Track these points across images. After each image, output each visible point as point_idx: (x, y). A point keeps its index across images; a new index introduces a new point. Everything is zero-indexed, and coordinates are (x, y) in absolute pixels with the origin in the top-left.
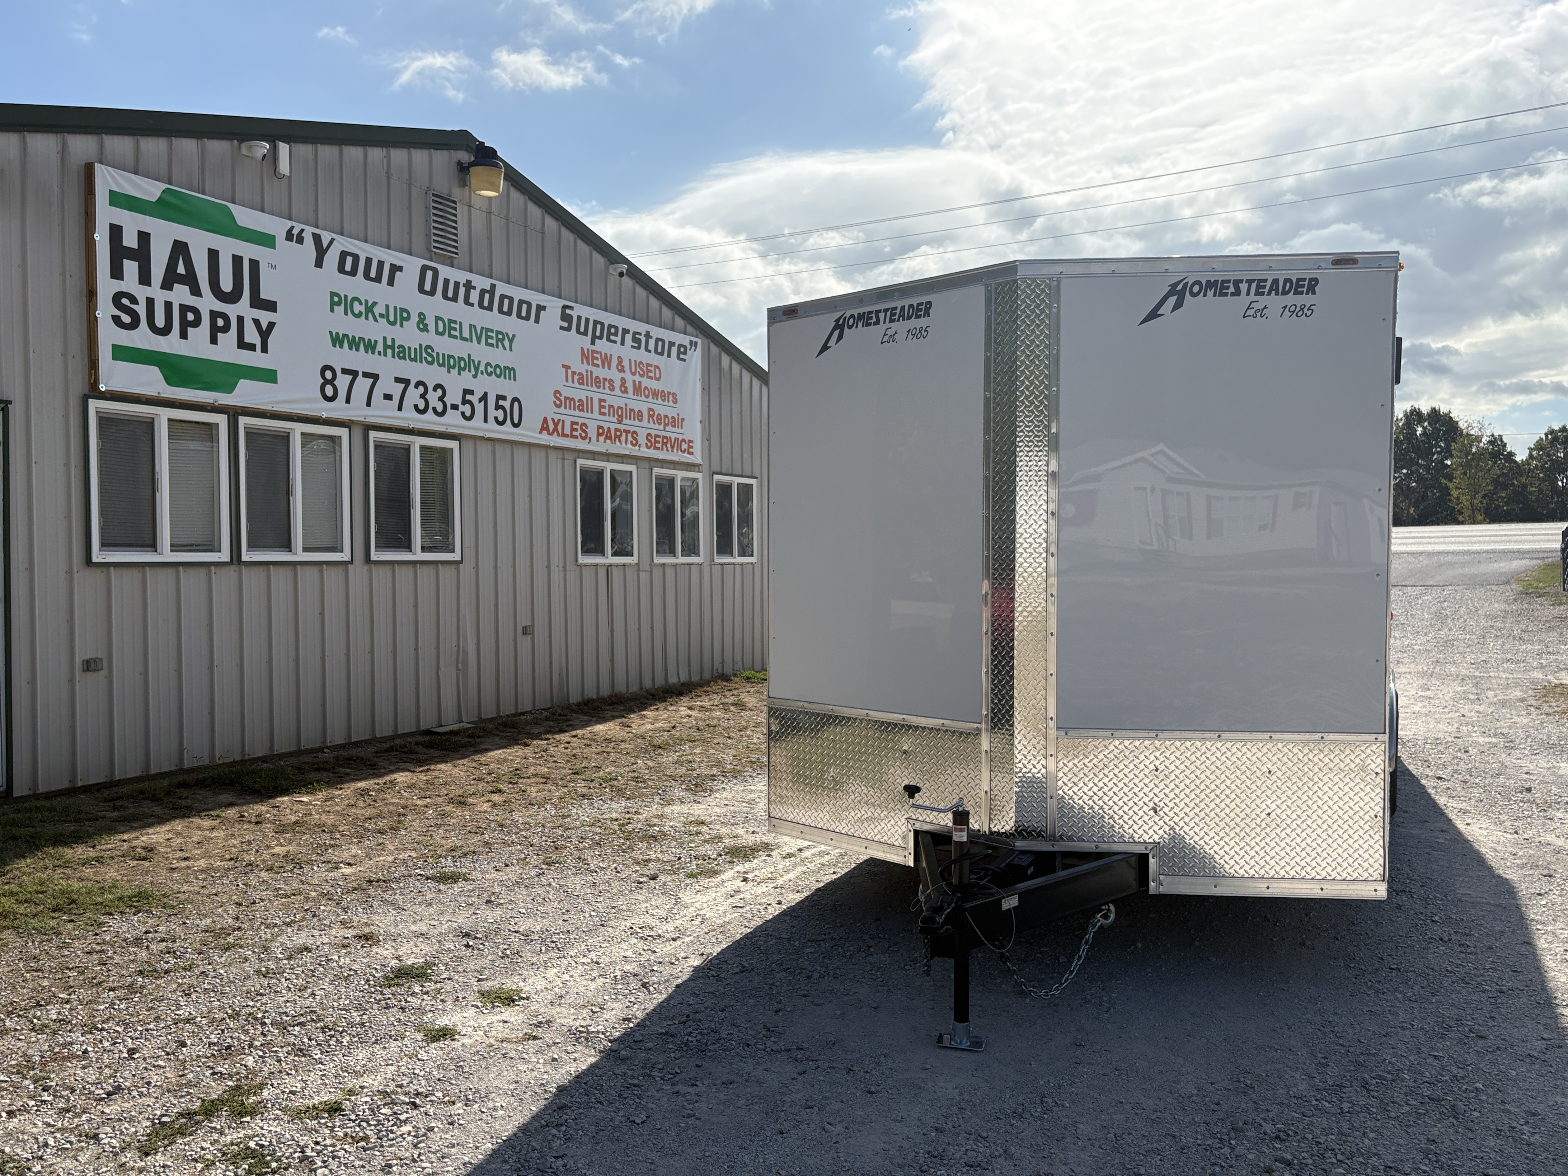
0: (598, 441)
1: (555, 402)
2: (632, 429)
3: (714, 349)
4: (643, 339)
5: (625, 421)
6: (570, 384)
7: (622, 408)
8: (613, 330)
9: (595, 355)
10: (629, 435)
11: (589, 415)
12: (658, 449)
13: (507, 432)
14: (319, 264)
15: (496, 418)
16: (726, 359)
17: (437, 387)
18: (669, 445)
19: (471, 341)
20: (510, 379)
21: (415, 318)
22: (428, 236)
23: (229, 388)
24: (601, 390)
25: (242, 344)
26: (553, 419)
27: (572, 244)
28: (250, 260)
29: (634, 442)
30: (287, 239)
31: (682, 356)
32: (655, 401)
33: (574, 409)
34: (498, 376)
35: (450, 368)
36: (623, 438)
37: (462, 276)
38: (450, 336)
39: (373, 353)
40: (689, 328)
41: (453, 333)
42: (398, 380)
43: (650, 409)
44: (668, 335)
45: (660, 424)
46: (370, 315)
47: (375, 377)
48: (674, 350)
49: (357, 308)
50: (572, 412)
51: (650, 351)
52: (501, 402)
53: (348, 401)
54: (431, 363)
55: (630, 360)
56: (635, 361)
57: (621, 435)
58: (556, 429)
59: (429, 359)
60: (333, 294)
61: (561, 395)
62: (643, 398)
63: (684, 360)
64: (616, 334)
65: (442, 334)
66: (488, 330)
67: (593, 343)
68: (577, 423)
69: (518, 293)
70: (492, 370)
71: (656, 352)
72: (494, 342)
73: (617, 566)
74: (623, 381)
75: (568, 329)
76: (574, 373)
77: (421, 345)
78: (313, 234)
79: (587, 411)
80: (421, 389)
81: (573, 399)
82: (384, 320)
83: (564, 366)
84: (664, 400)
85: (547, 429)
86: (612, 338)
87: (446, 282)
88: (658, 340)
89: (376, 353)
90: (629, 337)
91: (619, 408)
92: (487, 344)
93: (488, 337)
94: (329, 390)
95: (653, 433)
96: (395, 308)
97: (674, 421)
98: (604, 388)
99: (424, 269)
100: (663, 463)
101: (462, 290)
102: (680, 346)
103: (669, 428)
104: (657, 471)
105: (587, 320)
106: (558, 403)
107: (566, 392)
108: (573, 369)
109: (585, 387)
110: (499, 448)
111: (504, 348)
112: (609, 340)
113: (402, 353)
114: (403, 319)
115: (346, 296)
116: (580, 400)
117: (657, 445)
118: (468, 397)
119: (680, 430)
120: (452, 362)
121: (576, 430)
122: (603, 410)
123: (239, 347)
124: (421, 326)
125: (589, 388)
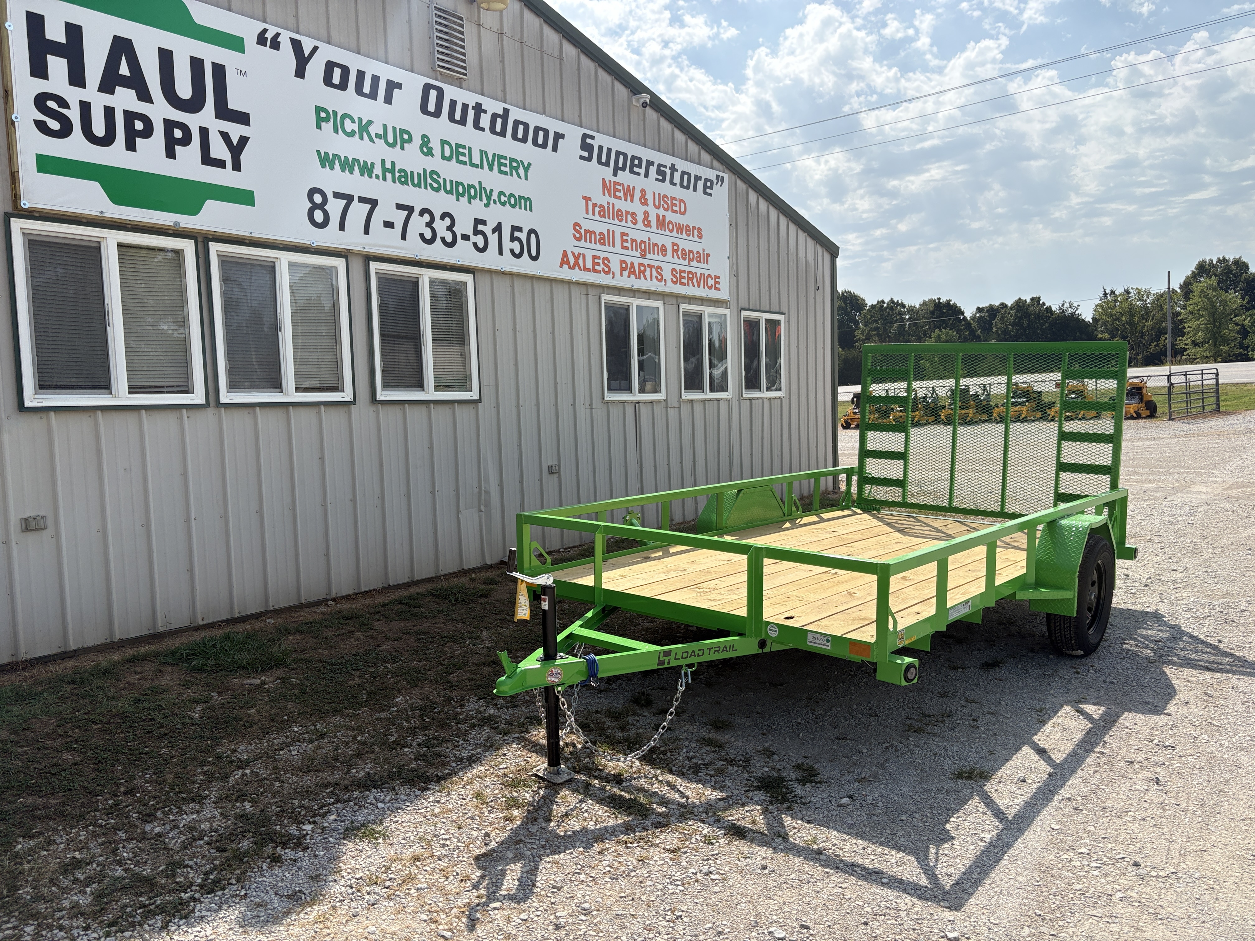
0: (621, 275)
1: (574, 235)
2: (656, 264)
3: (741, 185)
4: (668, 172)
5: (648, 256)
6: (590, 216)
7: (645, 242)
8: (636, 162)
9: (617, 187)
10: (654, 270)
11: (611, 249)
12: (684, 284)
13: (524, 265)
14: (300, 73)
15: (512, 251)
16: (753, 196)
17: (444, 216)
18: (695, 281)
19: (482, 168)
20: (526, 209)
21: (417, 141)
22: (432, 54)
23: (194, 210)
24: (623, 223)
25: (207, 160)
26: (573, 253)
27: (593, 72)
28: (214, 64)
29: (659, 277)
30: (258, 43)
31: (708, 191)
32: (680, 236)
33: (595, 243)
34: (513, 206)
35: (458, 196)
36: (648, 273)
37: (471, 99)
38: (459, 161)
39: (370, 176)
40: (716, 163)
41: (461, 158)
42: (399, 207)
43: (674, 244)
44: (694, 169)
45: (684, 259)
46: (365, 135)
47: (374, 203)
48: (700, 184)
49: (349, 126)
50: (593, 246)
51: (675, 185)
52: (517, 234)
53: (342, 227)
54: (437, 190)
55: (654, 193)
56: (659, 194)
57: (645, 270)
58: (576, 263)
59: (435, 185)
60: (318, 109)
61: (581, 228)
62: (667, 233)
63: (710, 195)
64: (639, 166)
65: (449, 159)
66: (501, 157)
67: (615, 174)
68: (599, 258)
69: (534, 120)
70: (506, 199)
71: (682, 186)
72: (507, 169)
73: (645, 402)
74: (646, 213)
75: (589, 159)
76: (594, 205)
77: (425, 170)
78: (292, 40)
79: (609, 245)
80: (427, 217)
81: (594, 232)
82: (383, 141)
83: (584, 197)
84: (688, 235)
85: (568, 263)
86: (636, 169)
87: (453, 103)
88: (683, 173)
89: (374, 176)
90: (653, 170)
91: (642, 242)
92: (500, 172)
93: (500, 164)
94: (319, 216)
95: (678, 268)
96: (394, 129)
97: (700, 257)
98: (626, 222)
99: (427, 88)
100: (690, 299)
101: (471, 114)
102: (706, 180)
103: (694, 263)
104: (684, 307)
105: (609, 151)
106: (578, 236)
107: (586, 225)
108: (594, 201)
109: (607, 220)
110: (517, 283)
111: (519, 177)
112: (632, 171)
113: (404, 178)
114: (403, 141)
115: (335, 113)
116: (601, 234)
117: (683, 281)
118: (480, 227)
119: (705, 266)
120: (461, 189)
121: (599, 264)
122: (625, 244)
123: (203, 163)
124: (425, 150)
125: (611, 221)
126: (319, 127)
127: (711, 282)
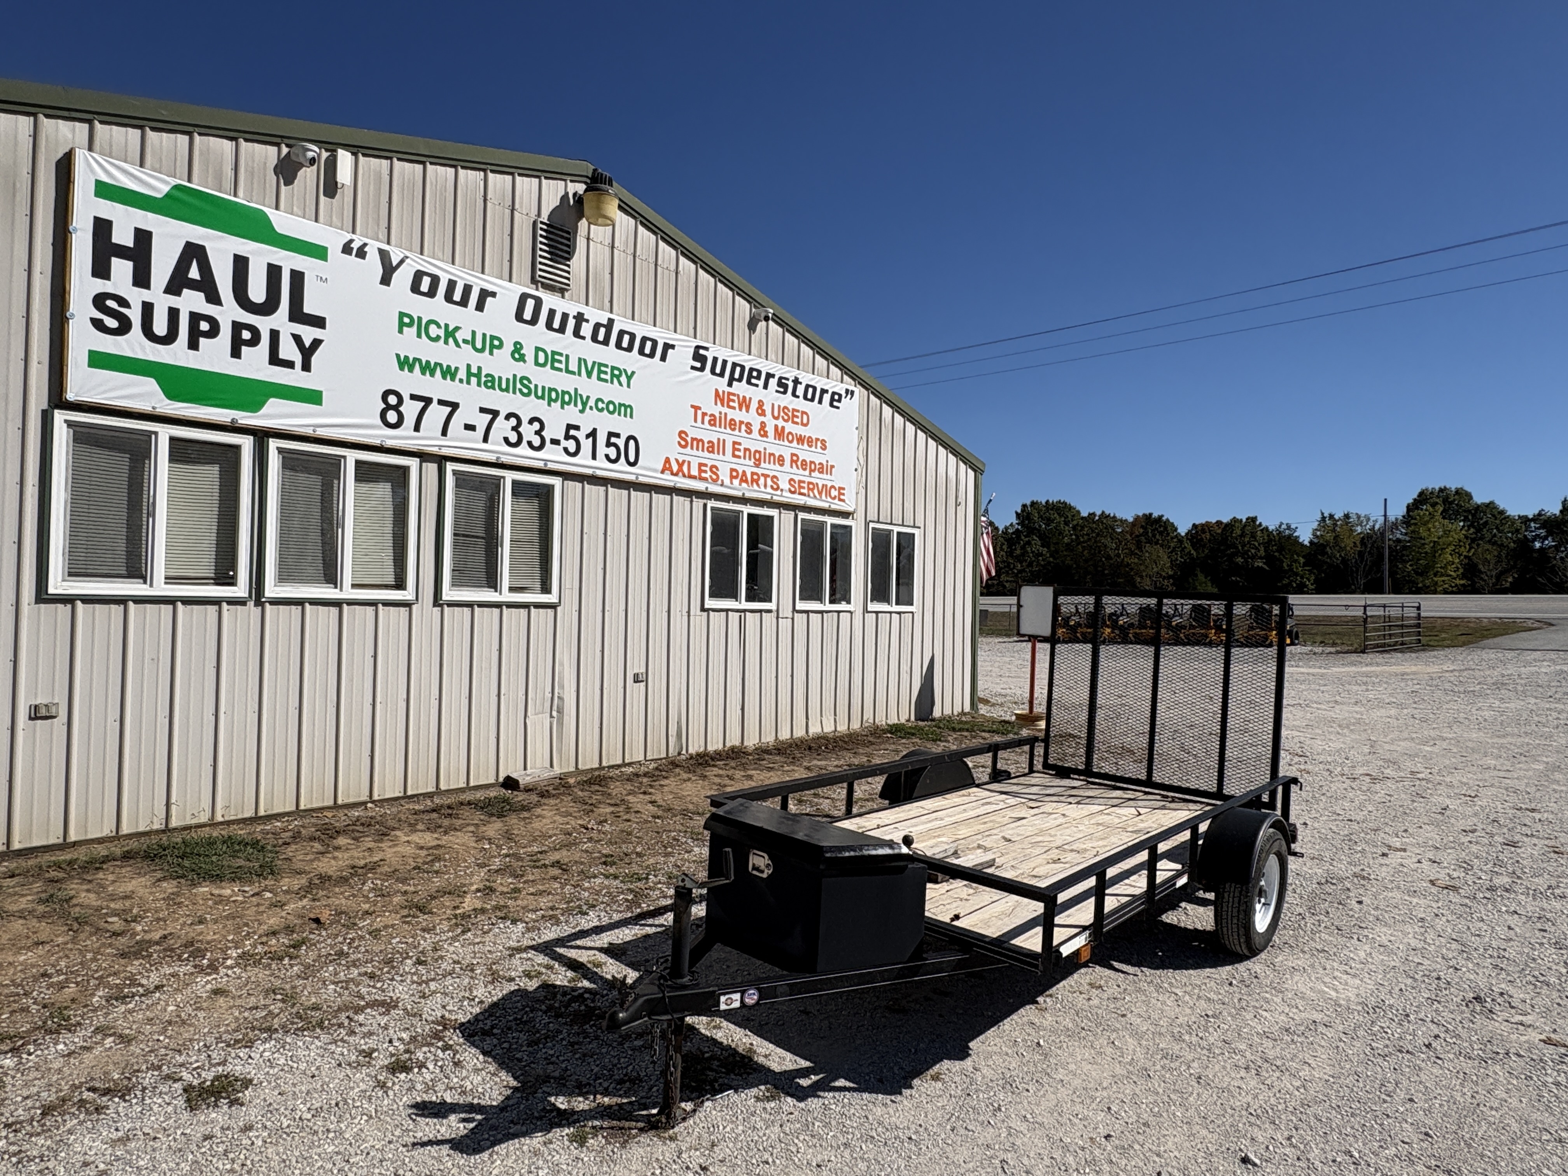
0: (733, 484)
1: (679, 443)
2: (771, 474)
3: (874, 399)
4: (791, 385)
6: (699, 424)
7: (760, 452)
8: (755, 374)
9: (731, 397)
10: (769, 480)
11: (721, 457)
12: (803, 494)
14: (386, 280)
15: (607, 456)
16: (887, 411)
17: (531, 421)
18: (816, 491)
19: (580, 374)
20: (625, 416)
21: (509, 347)
22: (533, 264)
23: (255, 406)
24: (736, 432)
25: (275, 359)
26: (677, 460)
27: (712, 287)
28: (292, 271)
29: (775, 487)
30: (344, 251)
31: (835, 404)
32: (800, 446)
33: (703, 451)
34: (612, 413)
36: (762, 482)
37: (573, 308)
38: (553, 368)
39: (453, 379)
40: (847, 378)
41: (557, 365)
42: (483, 410)
43: (793, 455)
44: (821, 382)
45: (805, 469)
46: (451, 340)
47: (454, 406)
48: (827, 398)
49: (433, 331)
50: (700, 453)
51: (798, 397)
52: (613, 440)
53: (417, 428)
54: (528, 395)
55: (773, 405)
56: (779, 406)
57: (759, 479)
58: (680, 470)
59: (525, 391)
60: (402, 315)
61: (687, 436)
62: (786, 443)
63: (838, 408)
65: (544, 365)
66: (600, 365)
67: (730, 384)
68: (706, 465)
69: (641, 330)
70: (604, 406)
71: (805, 398)
72: (608, 377)
73: (752, 611)
74: (763, 425)
75: (702, 369)
76: (704, 414)
77: (515, 376)
78: (379, 250)
79: (719, 454)
80: (513, 422)
81: (702, 440)
82: (470, 346)
83: (692, 406)
84: (810, 446)
85: (670, 470)
86: (753, 381)
87: (552, 313)
88: (808, 386)
89: (457, 380)
90: (773, 382)
91: (756, 451)
92: (599, 379)
93: (600, 372)
94: (392, 417)
95: (797, 478)
96: (484, 335)
97: (822, 468)
98: (740, 431)
99: (524, 298)
100: (811, 509)
101: (571, 323)
102: (834, 393)
104: (802, 516)
106: (683, 443)
107: (692, 433)
108: (704, 410)
109: (718, 429)
110: (612, 489)
111: (621, 384)
112: (749, 382)
113: (491, 382)
114: (493, 347)
115: (420, 319)
116: (710, 442)
117: (802, 491)
118: (572, 432)
119: (829, 477)
120: (554, 395)
121: (705, 472)
123: (270, 363)
125: (722, 430)
126: (401, 331)
127: (834, 493)
